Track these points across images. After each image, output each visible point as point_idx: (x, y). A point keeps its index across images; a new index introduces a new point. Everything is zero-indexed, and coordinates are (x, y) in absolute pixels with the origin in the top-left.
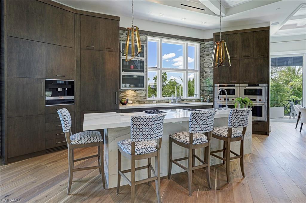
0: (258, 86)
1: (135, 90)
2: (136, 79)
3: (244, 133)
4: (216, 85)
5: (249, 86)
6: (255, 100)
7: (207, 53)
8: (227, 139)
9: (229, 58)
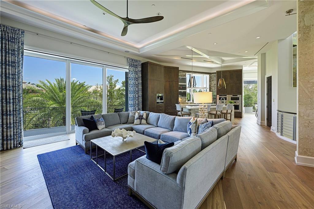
0: (237, 96)
1: (181, 98)
2: (183, 93)
3: (231, 112)
4: (217, 95)
5: (233, 96)
6: (236, 102)
7: (212, 79)
8: (226, 114)
9: (225, 86)
